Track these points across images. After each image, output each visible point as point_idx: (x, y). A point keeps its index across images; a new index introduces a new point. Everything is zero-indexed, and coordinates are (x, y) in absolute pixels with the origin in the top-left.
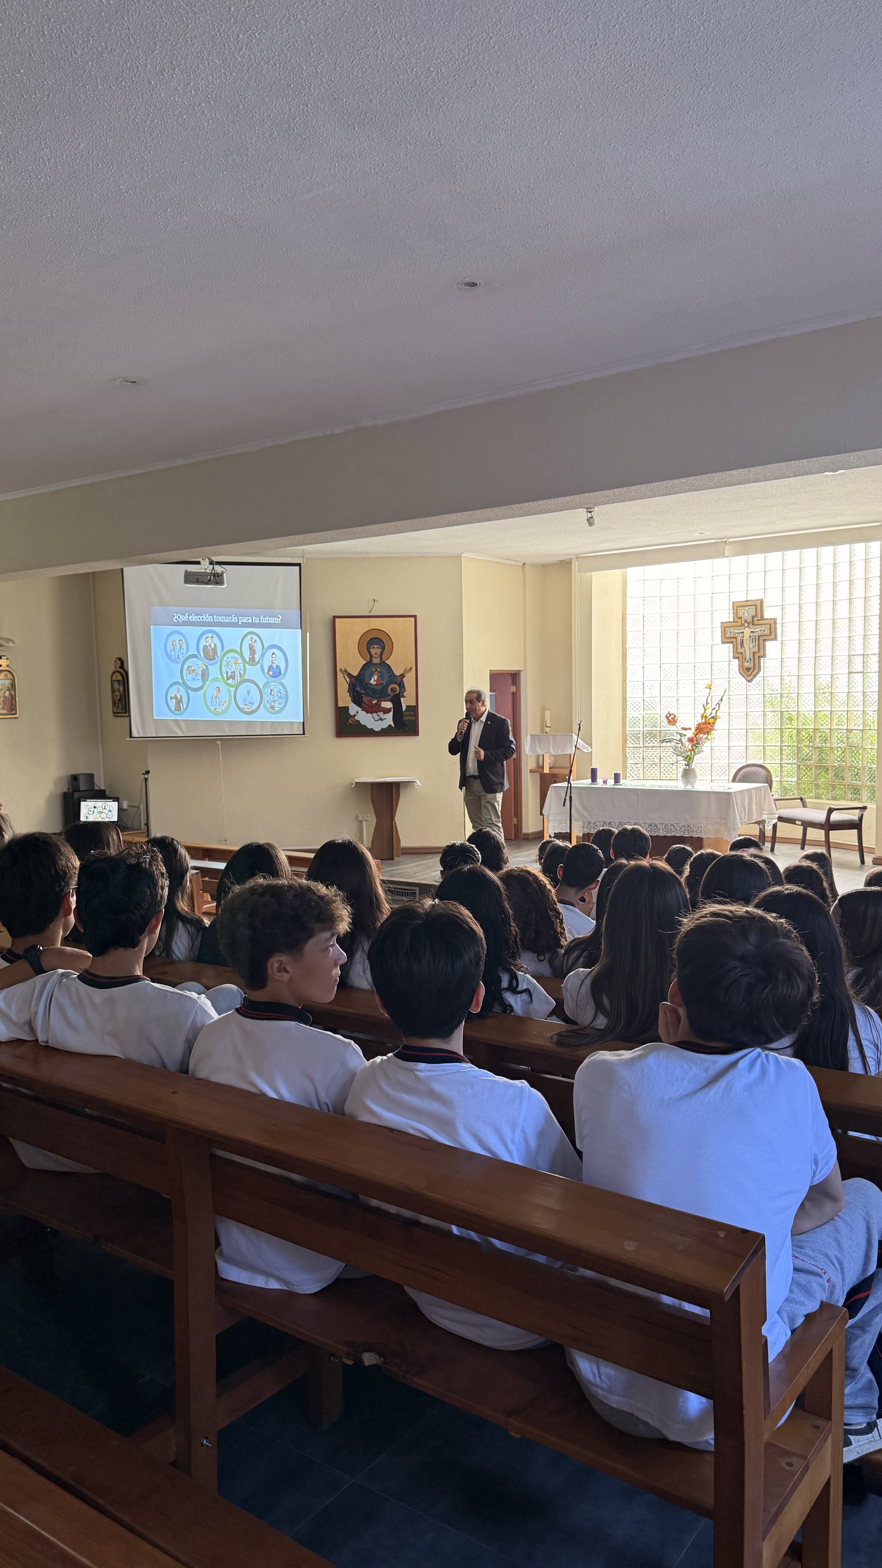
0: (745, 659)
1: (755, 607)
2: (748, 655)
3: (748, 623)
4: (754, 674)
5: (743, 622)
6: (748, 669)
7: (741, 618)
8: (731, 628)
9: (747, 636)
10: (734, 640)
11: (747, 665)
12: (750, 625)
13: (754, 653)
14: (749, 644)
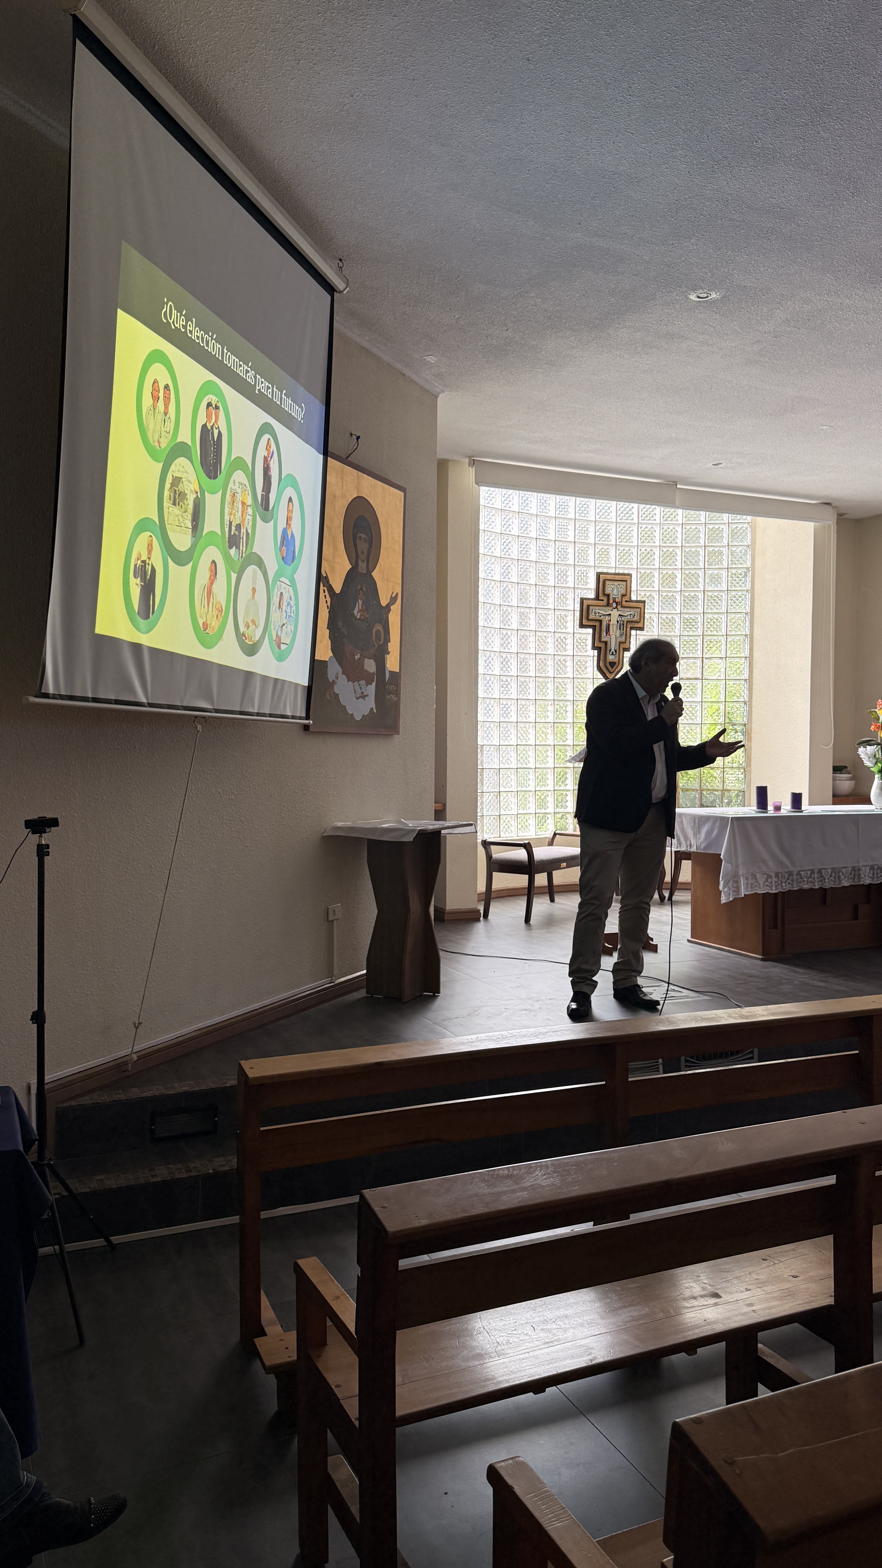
0: (610, 650)
1: (625, 583)
2: (613, 646)
3: (617, 603)
4: (617, 670)
5: (611, 601)
6: (612, 664)
7: (608, 596)
8: (597, 608)
9: (614, 621)
10: (597, 624)
11: (611, 658)
12: (619, 607)
13: (620, 643)
14: (616, 632)
